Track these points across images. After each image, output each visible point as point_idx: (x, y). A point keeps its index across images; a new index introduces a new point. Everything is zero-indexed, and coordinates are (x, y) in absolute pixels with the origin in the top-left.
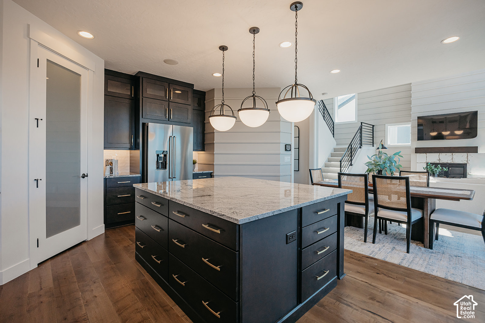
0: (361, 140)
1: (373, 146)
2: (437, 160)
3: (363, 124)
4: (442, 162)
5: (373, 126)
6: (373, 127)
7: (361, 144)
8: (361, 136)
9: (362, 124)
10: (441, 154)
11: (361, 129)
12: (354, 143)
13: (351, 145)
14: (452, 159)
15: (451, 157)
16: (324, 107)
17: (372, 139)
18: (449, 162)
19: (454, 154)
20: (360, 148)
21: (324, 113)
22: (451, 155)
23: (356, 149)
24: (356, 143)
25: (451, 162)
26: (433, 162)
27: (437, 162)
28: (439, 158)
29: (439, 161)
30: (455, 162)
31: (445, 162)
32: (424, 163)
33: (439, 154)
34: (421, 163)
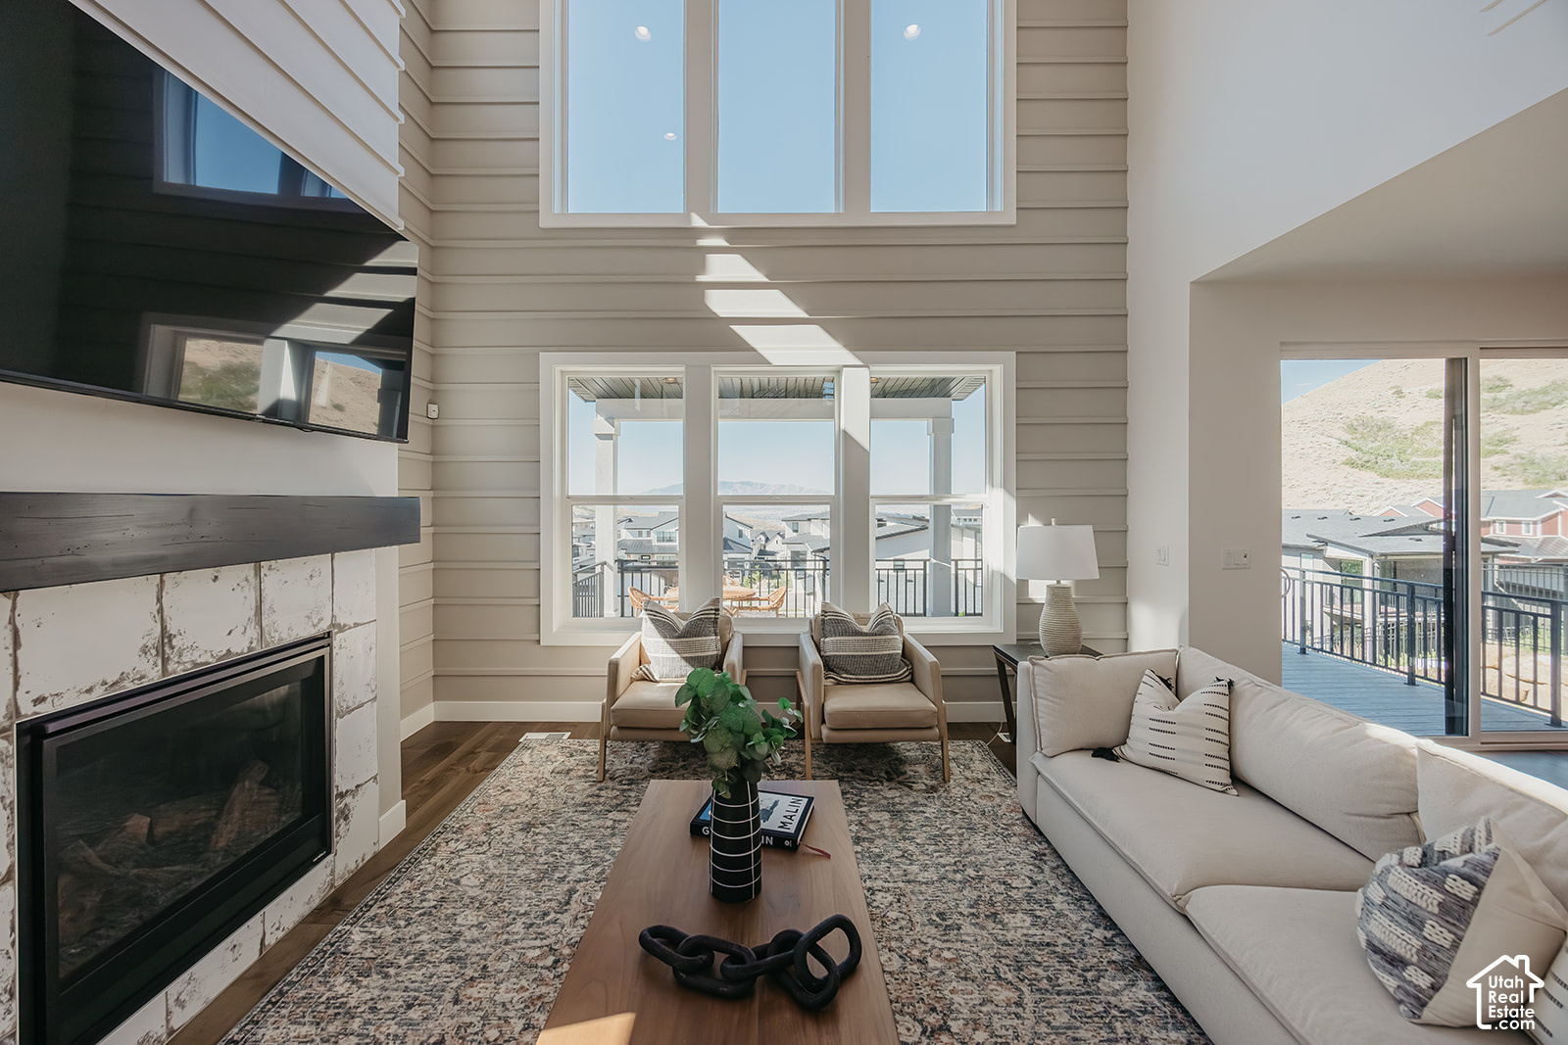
4: (189, 669)
10: (171, 575)
14: (258, 611)
15: (252, 596)
18: (240, 646)
22: (252, 572)
25: (253, 645)
26: (99, 694)
27: (145, 683)
28: (164, 629)
29: (165, 661)
30: (277, 636)
31: (206, 658)
33: (162, 582)
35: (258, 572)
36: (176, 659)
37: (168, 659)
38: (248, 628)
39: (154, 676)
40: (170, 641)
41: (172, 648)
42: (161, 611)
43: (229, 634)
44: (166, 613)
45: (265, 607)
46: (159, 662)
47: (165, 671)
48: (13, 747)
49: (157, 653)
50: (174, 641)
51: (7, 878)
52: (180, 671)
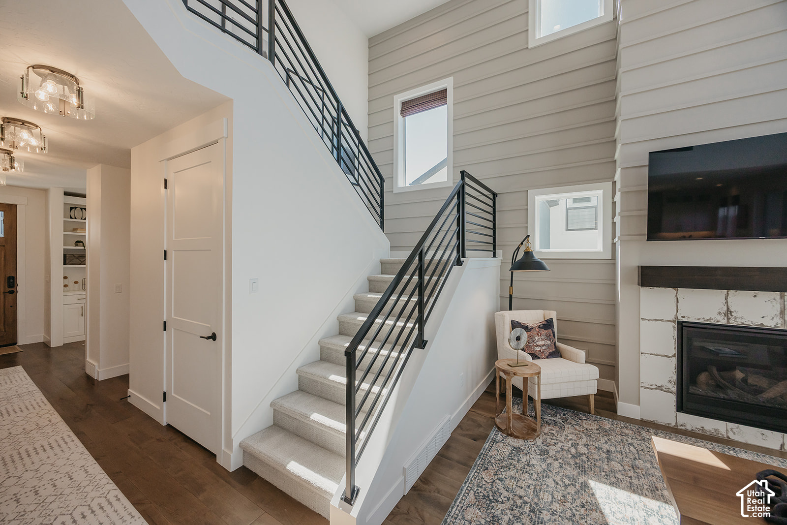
0: (461, 234)
1: (494, 256)
2: (719, 313)
3: (467, 180)
4: (739, 324)
5: (495, 195)
6: (494, 198)
7: (461, 250)
8: (461, 221)
9: (463, 178)
10: (732, 292)
11: (460, 193)
12: (436, 243)
13: (419, 252)
14: (782, 313)
15: (778, 307)
16: (337, 111)
17: (491, 232)
18: (770, 323)
20: (459, 263)
21: (339, 135)
23: (442, 269)
24: (445, 243)
25: (778, 325)
26: (701, 321)
27: (719, 323)
28: (728, 309)
29: (728, 319)
31: (749, 323)
32: (668, 321)
33: (728, 294)
34: (656, 320)
35: (782, 297)
36: (734, 319)
37: (730, 318)
38: (775, 318)
39: (724, 322)
40: (731, 313)
41: (732, 316)
42: (727, 302)
43: (763, 317)
44: (729, 304)
46: (726, 318)
47: (728, 322)
48: (676, 326)
49: (725, 316)
50: (733, 314)
51: (674, 356)
52: (735, 324)
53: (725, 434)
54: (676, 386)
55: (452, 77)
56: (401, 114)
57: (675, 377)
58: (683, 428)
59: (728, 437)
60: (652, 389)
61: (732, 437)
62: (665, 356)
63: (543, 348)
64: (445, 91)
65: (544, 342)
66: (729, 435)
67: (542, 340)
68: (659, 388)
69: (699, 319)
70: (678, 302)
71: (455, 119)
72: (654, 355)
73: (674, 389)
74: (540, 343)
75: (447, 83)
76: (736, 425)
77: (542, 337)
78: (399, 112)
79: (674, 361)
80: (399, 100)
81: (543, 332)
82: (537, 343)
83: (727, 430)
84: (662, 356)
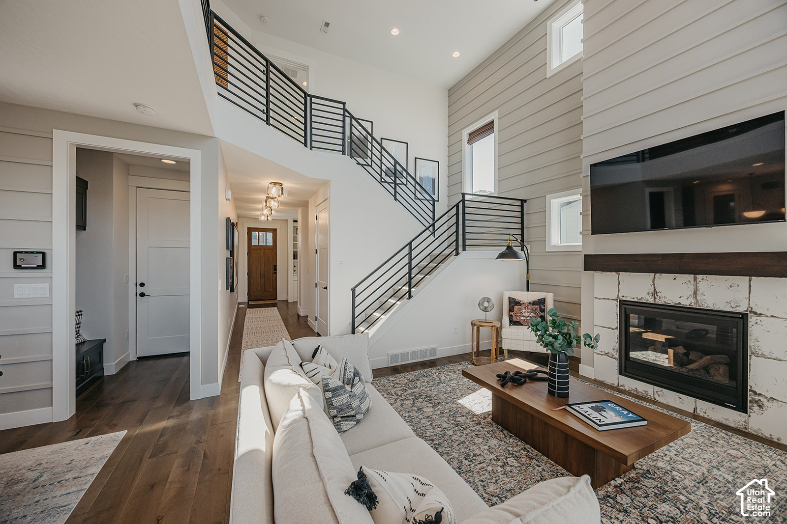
2: (648, 293)
4: (663, 303)
5: (523, 201)
6: (522, 204)
9: (463, 197)
10: (658, 275)
13: (408, 246)
14: (695, 293)
15: (692, 288)
17: (519, 232)
18: (685, 302)
19: (699, 277)
20: (458, 253)
22: (693, 280)
23: (434, 258)
25: (692, 304)
26: (635, 300)
27: (648, 302)
28: (655, 290)
29: (655, 298)
30: (706, 305)
31: (670, 302)
32: (613, 300)
33: (655, 277)
34: (604, 299)
35: (695, 279)
36: (659, 299)
38: (689, 298)
39: (651, 301)
40: (657, 293)
41: (657, 295)
42: (654, 284)
43: (680, 297)
44: (655, 286)
45: (699, 293)
46: (653, 298)
47: (655, 301)
48: (618, 304)
49: (652, 296)
50: (658, 294)
51: (617, 328)
52: (660, 303)
53: (652, 395)
54: (618, 354)
55: (497, 111)
56: (468, 143)
57: (617, 346)
58: (623, 388)
59: (655, 399)
60: (602, 355)
61: (658, 398)
62: (610, 328)
63: (528, 318)
64: (492, 122)
65: (529, 314)
66: (655, 396)
67: (528, 312)
68: (607, 354)
69: (633, 298)
70: (619, 284)
71: (500, 143)
72: (603, 327)
73: (617, 356)
74: (526, 314)
75: (494, 116)
76: (661, 389)
77: (529, 311)
78: (466, 142)
79: (617, 332)
80: (466, 133)
81: (531, 307)
82: (524, 314)
83: (654, 393)
84: (608, 328)
